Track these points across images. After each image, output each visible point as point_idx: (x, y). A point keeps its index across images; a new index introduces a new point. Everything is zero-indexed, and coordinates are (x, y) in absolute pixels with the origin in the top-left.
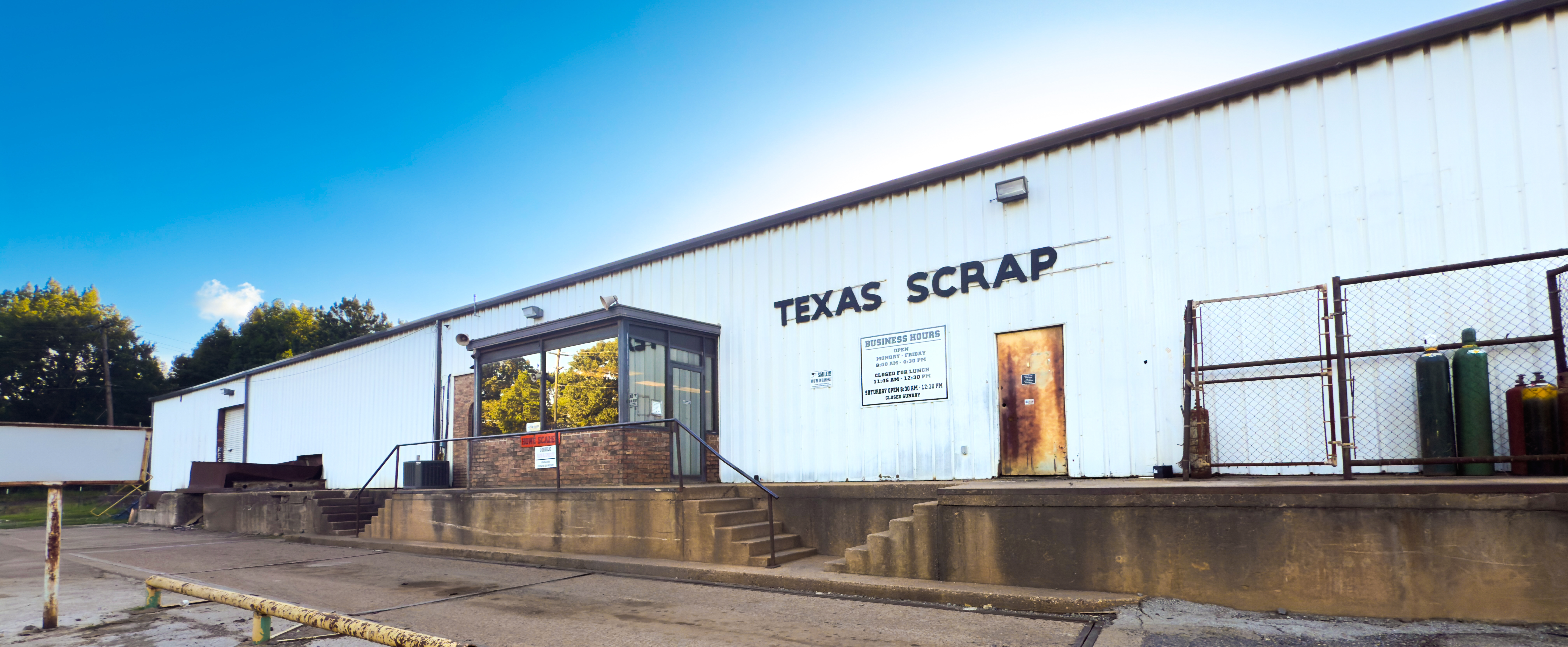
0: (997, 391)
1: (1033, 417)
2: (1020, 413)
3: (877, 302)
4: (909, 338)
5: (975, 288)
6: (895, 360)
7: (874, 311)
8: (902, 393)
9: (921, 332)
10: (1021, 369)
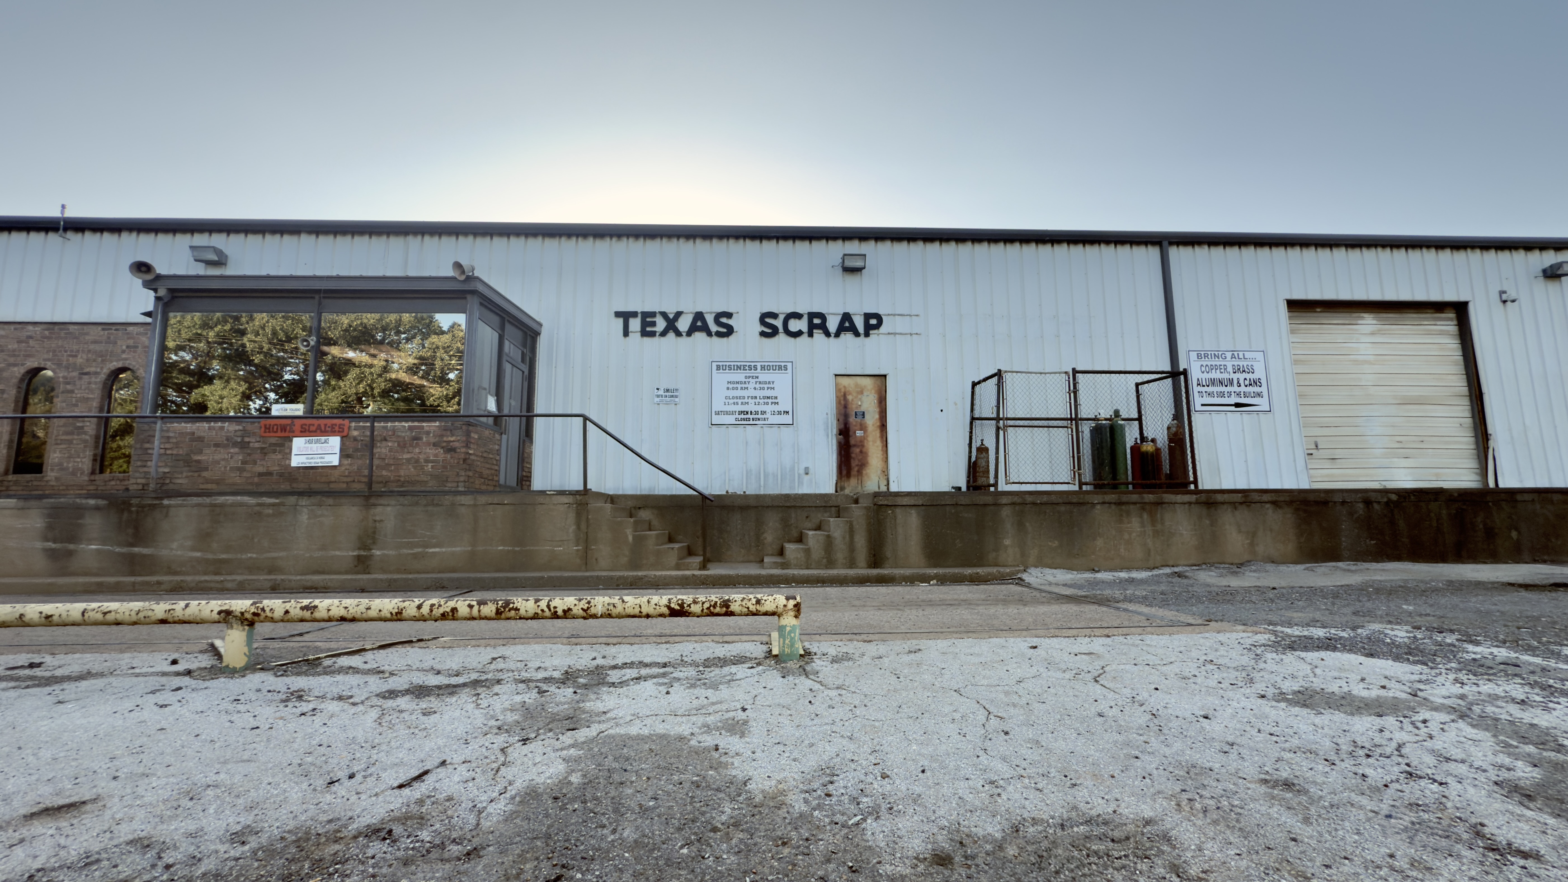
0: (835, 422)
1: (863, 446)
2: (852, 442)
3: (729, 331)
4: (759, 368)
5: (818, 335)
6: (746, 386)
7: (725, 339)
8: (751, 417)
9: (771, 364)
10: (854, 406)
